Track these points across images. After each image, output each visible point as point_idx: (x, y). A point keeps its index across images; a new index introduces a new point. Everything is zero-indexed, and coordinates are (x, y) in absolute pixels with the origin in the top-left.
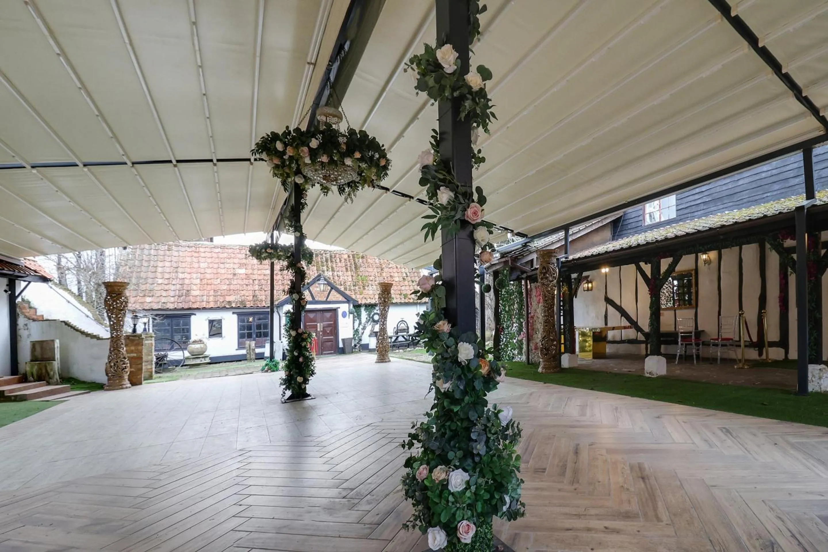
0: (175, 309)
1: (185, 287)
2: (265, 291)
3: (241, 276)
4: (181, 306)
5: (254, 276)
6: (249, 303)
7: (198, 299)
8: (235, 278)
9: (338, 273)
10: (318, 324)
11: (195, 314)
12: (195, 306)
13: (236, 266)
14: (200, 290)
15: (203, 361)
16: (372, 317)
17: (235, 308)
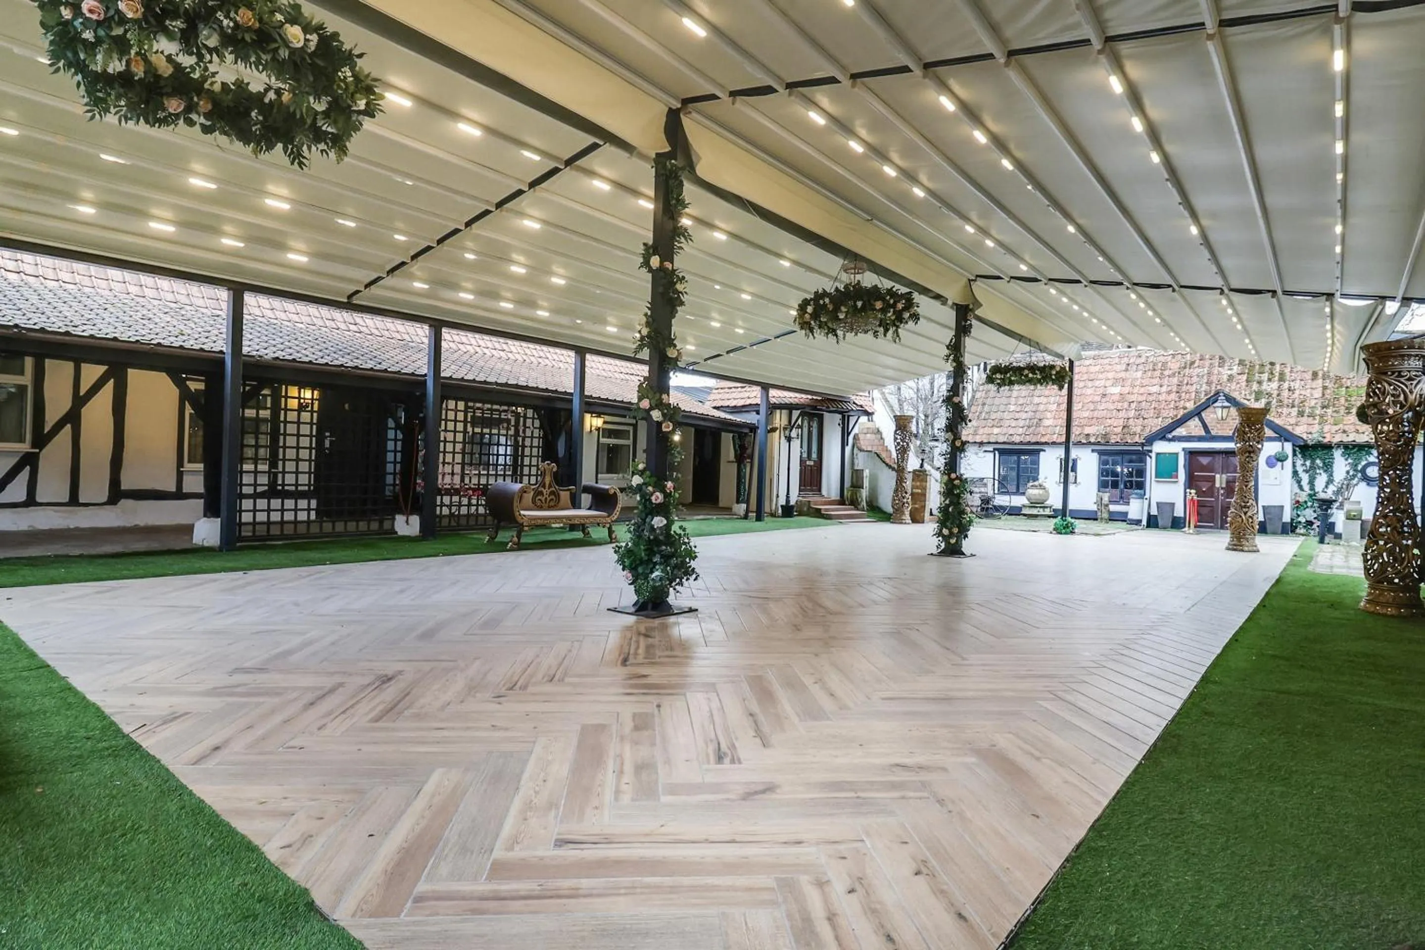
0: (1021, 443)
1: (1038, 416)
2: (1144, 419)
3: (1114, 398)
4: (1028, 439)
5: (1132, 396)
6: (1115, 437)
7: (1049, 430)
8: (1104, 400)
9: (1292, 384)
10: (1218, 476)
11: (1044, 451)
12: (1043, 440)
13: (1109, 383)
14: (1055, 418)
15: (1041, 512)
16: (1363, 471)
17: (1094, 444)
